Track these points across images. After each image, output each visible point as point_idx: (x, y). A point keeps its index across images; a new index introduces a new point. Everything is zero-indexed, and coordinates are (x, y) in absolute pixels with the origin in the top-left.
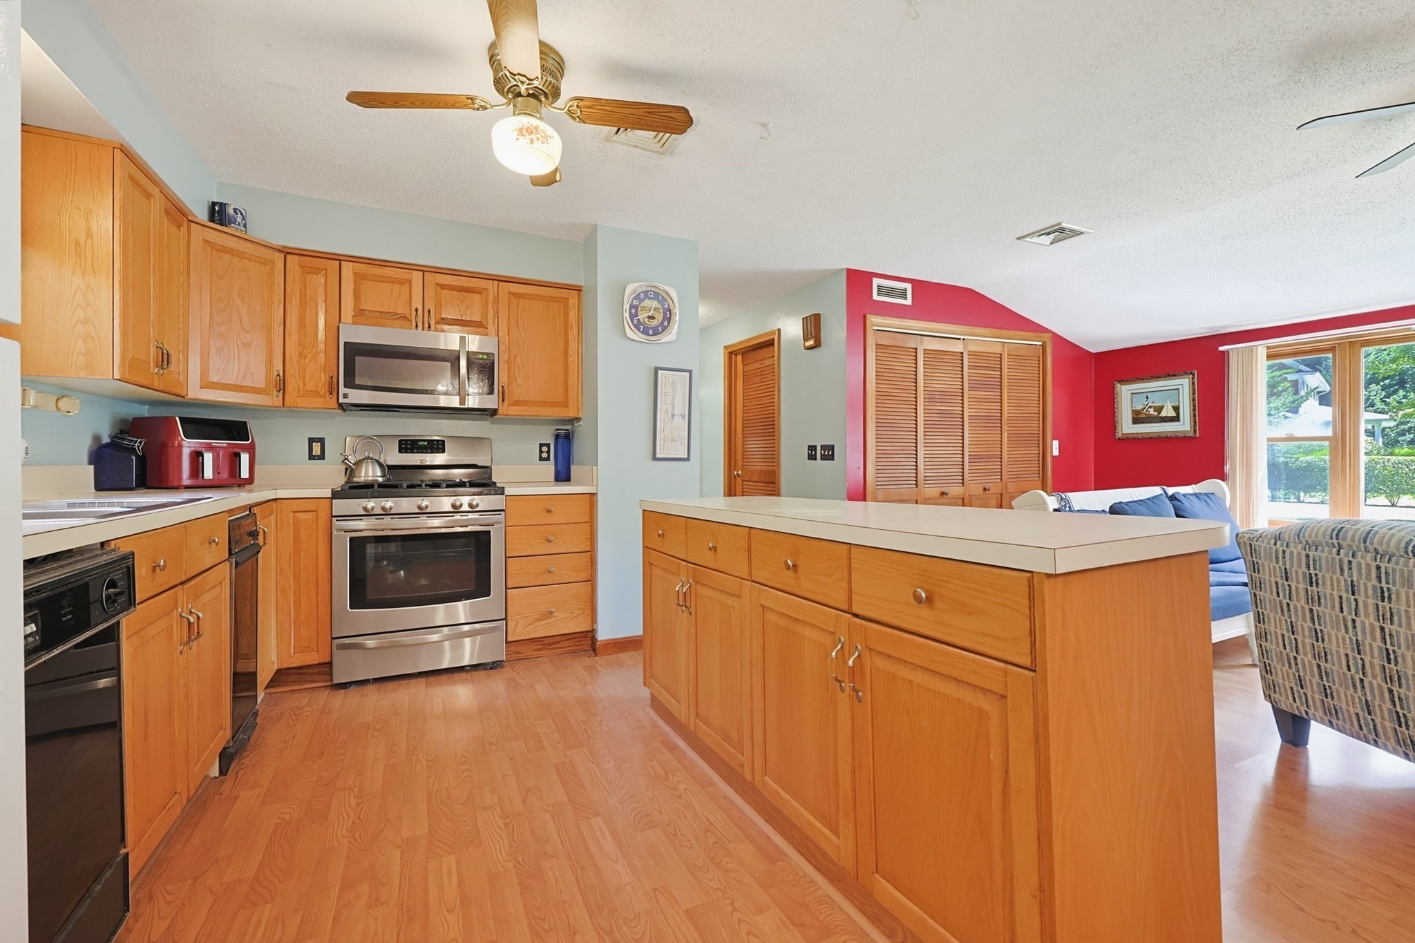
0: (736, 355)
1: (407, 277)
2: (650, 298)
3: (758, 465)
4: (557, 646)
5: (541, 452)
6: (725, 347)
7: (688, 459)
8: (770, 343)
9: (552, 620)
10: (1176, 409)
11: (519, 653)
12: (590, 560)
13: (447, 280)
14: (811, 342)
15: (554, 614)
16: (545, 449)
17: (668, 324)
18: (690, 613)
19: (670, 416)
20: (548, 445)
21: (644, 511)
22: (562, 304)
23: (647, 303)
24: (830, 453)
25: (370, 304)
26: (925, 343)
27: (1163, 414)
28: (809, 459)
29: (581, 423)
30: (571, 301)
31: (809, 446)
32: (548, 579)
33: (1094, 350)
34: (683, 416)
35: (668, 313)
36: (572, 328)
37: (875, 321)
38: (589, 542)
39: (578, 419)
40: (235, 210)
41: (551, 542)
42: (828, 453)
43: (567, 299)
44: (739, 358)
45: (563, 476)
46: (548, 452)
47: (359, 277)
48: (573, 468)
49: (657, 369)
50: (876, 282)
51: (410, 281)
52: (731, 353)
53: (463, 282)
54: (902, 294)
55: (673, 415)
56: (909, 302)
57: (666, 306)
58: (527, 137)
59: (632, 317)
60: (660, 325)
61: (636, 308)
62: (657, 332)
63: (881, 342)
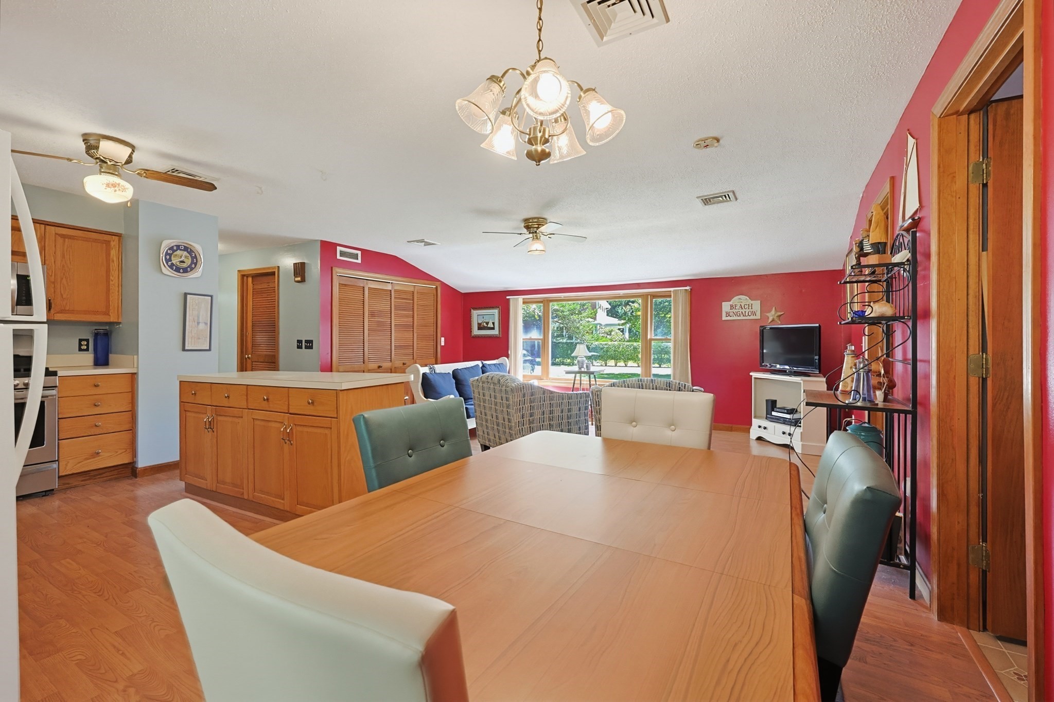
0: (247, 277)
2: (181, 250)
3: (263, 350)
4: (102, 476)
5: (80, 345)
6: (238, 271)
7: (210, 350)
8: (273, 274)
9: (100, 457)
10: (493, 323)
11: (68, 484)
12: (131, 416)
14: (299, 279)
15: (100, 454)
16: (83, 343)
17: (195, 266)
18: (213, 431)
19: (196, 324)
20: (87, 340)
21: (180, 381)
22: (105, 245)
23: (179, 252)
24: (311, 345)
26: (369, 284)
27: (489, 326)
28: (298, 348)
29: (121, 325)
30: (112, 244)
31: (298, 341)
32: (97, 431)
33: (463, 292)
34: (206, 324)
35: (195, 260)
36: (113, 261)
37: (338, 271)
38: (131, 405)
39: (119, 323)
41: (99, 405)
42: (309, 344)
43: (109, 242)
44: (250, 279)
45: (102, 360)
46: (88, 345)
48: (110, 355)
49: (186, 295)
50: (339, 249)
52: (243, 276)
54: (356, 257)
56: (359, 261)
57: (193, 255)
58: (112, 188)
59: (167, 261)
60: (189, 267)
61: (170, 255)
62: (185, 271)
63: (342, 283)
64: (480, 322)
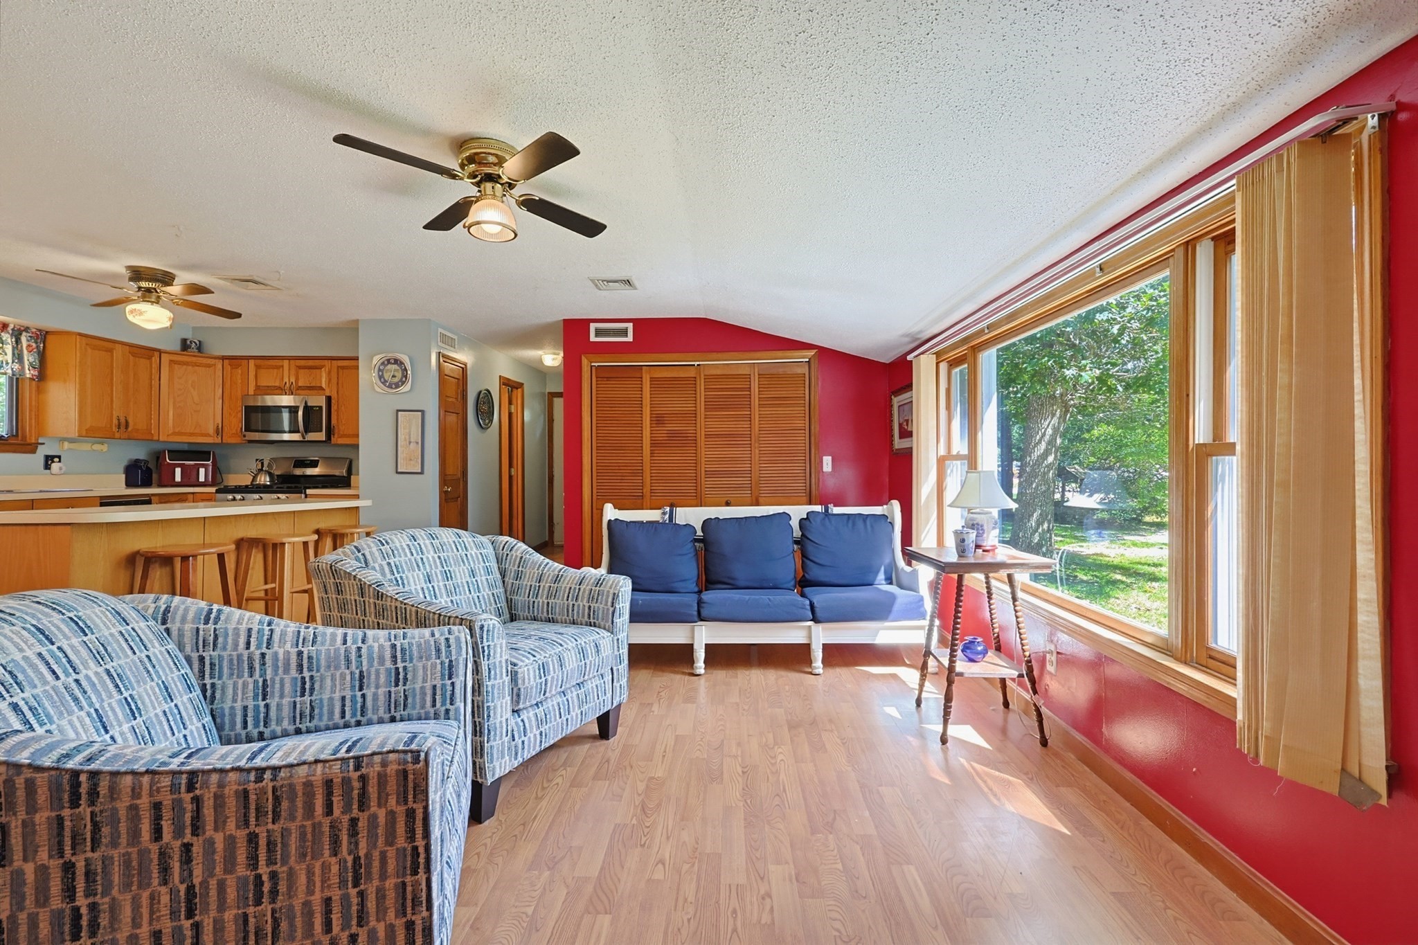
1: (281, 364)
2: (391, 364)
13: (302, 363)
17: (405, 379)
19: (408, 444)
23: (389, 367)
25: (264, 382)
26: (651, 372)
27: (909, 428)
33: (886, 359)
34: (417, 443)
35: (405, 372)
37: (590, 361)
40: (191, 342)
47: (258, 367)
49: (398, 411)
50: (593, 326)
51: (283, 366)
53: (311, 363)
54: (624, 332)
55: (410, 443)
56: (630, 338)
57: (403, 367)
60: (399, 381)
61: (383, 371)
62: (397, 386)
63: (603, 374)
64: (901, 421)
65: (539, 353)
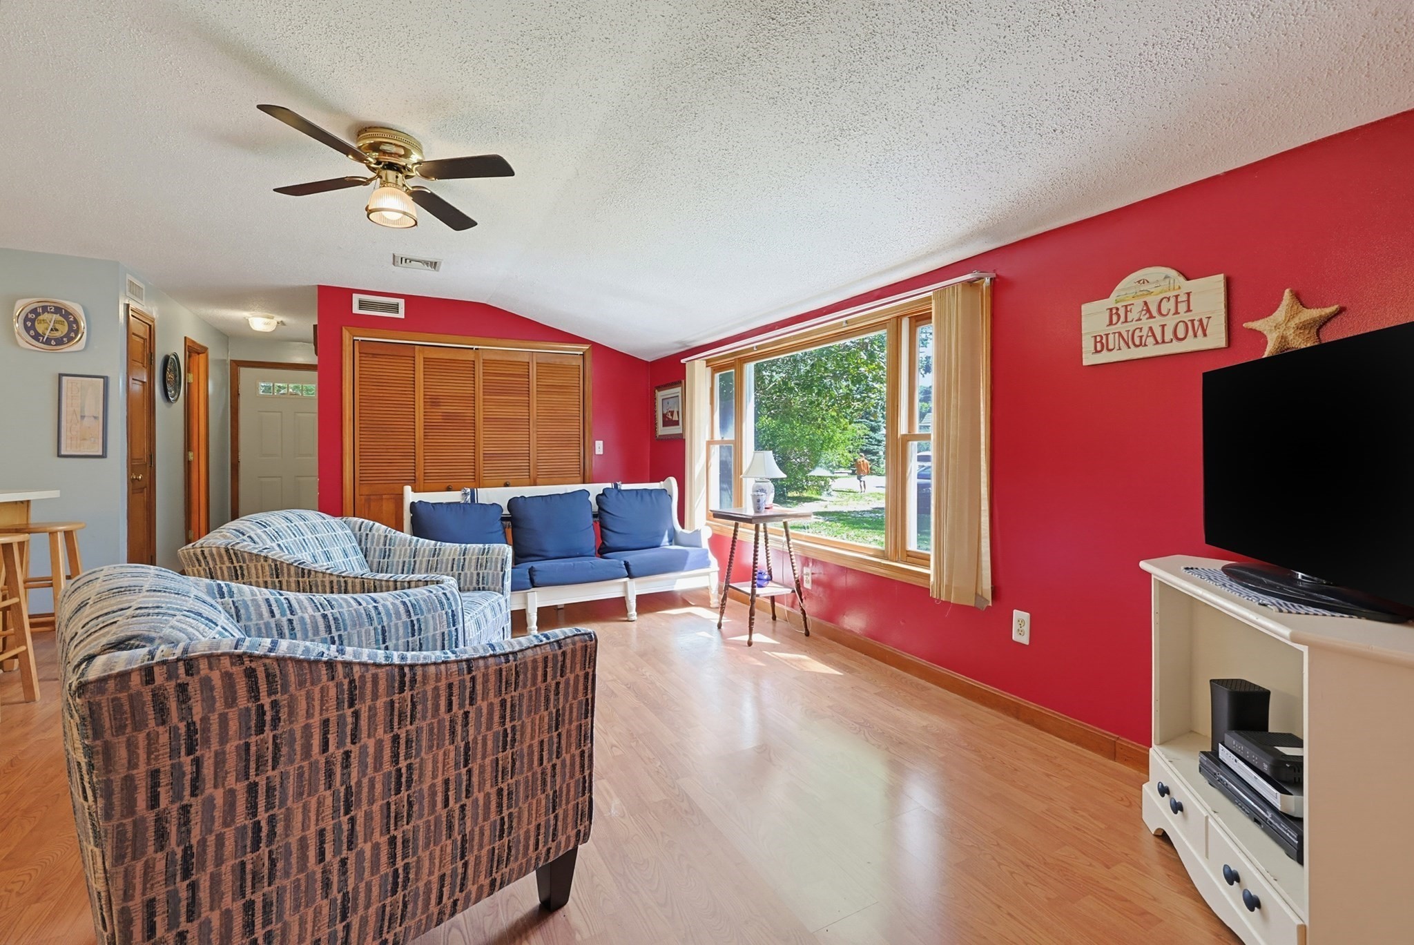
2: (48, 312)
7: (104, 456)
10: (678, 414)
17: (75, 335)
23: (46, 316)
26: (424, 353)
27: (674, 419)
33: (649, 358)
34: (95, 418)
35: (74, 326)
37: (352, 334)
49: (61, 375)
50: (356, 298)
54: (395, 308)
56: (401, 315)
57: (72, 319)
59: (27, 329)
60: (64, 337)
61: (33, 321)
62: (60, 342)
63: (367, 351)
64: (665, 412)
65: (245, 314)
